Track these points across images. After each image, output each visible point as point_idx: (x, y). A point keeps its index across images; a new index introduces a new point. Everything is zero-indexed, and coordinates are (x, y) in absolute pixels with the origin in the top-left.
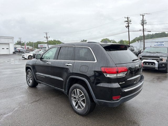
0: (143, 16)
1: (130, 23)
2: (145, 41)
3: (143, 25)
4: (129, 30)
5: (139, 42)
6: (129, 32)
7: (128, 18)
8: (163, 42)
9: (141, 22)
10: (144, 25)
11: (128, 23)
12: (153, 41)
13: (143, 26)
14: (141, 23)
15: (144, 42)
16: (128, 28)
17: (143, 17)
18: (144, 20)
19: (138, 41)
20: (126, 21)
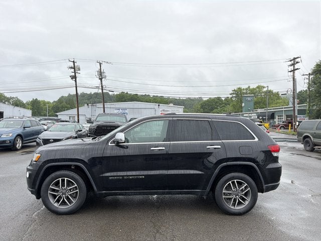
0: (100, 64)
1: (78, 72)
2: (105, 106)
3: (101, 79)
4: (76, 84)
5: (90, 107)
6: (76, 87)
7: (74, 62)
8: (125, 109)
9: (97, 74)
10: (103, 80)
11: (75, 71)
12: (112, 106)
13: (101, 81)
14: (98, 76)
15: (104, 108)
16: (74, 79)
17: (100, 66)
18: (102, 71)
19: (88, 105)
20: (71, 68)
